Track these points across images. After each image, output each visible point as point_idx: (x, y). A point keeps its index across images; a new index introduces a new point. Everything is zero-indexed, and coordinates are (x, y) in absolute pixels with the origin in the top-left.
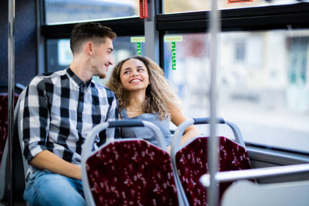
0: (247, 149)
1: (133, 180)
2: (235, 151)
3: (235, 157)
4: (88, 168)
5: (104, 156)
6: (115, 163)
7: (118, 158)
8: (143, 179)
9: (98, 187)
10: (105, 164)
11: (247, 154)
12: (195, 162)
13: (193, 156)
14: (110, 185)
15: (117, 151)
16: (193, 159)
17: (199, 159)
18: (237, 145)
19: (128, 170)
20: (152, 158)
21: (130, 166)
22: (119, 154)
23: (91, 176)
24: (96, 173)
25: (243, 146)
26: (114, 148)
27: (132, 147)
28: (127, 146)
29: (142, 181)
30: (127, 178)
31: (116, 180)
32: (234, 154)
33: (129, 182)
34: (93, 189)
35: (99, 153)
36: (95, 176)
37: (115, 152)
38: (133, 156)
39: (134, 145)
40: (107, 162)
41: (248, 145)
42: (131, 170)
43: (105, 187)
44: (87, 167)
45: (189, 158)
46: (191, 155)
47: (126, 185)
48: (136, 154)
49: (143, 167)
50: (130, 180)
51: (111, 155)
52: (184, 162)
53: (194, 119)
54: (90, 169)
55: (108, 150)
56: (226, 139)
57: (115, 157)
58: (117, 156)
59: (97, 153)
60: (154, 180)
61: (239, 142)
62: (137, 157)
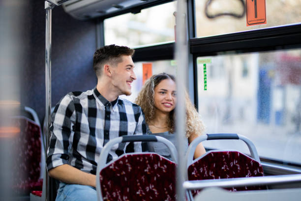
0: (261, 164)
1: (145, 191)
2: (248, 166)
4: (102, 179)
5: (116, 168)
6: (128, 174)
7: (131, 170)
8: (154, 190)
9: (110, 196)
10: (118, 175)
11: (261, 168)
12: (207, 175)
14: (122, 195)
15: (130, 164)
16: (206, 173)
18: (251, 160)
19: (141, 181)
20: (164, 171)
21: (143, 178)
22: (131, 167)
23: (104, 186)
24: (109, 183)
25: (258, 161)
26: (127, 161)
27: (144, 160)
28: (140, 159)
29: (154, 192)
30: (139, 189)
31: (128, 190)
32: (248, 168)
33: (141, 192)
34: (105, 198)
35: (113, 165)
36: (107, 186)
37: (128, 165)
38: (146, 169)
39: (146, 158)
40: (120, 173)
41: (262, 160)
42: (144, 181)
43: (117, 196)
44: (100, 178)
46: (203, 169)
47: (138, 195)
48: (149, 167)
49: (155, 179)
50: (142, 191)
51: (124, 167)
52: (196, 175)
53: (207, 135)
54: (104, 179)
55: (121, 162)
56: (240, 154)
57: (128, 169)
58: (130, 168)
59: (111, 165)
60: (165, 191)
61: (253, 157)
62: (149, 169)
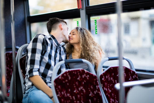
0: (136, 72)
1: (78, 90)
2: (130, 74)
3: (130, 76)
4: (55, 85)
5: (63, 78)
6: (69, 81)
7: (70, 79)
8: (83, 89)
9: (61, 94)
10: (64, 82)
11: (136, 75)
12: (110, 80)
13: (109, 77)
14: (67, 93)
15: (70, 75)
16: (109, 78)
17: (112, 78)
18: (131, 70)
19: (76, 85)
20: (88, 79)
21: (77, 83)
22: (70, 77)
23: (57, 89)
24: (59, 87)
26: (68, 74)
27: (77, 73)
28: (75, 72)
29: (83, 90)
30: (75, 89)
31: (70, 90)
32: (130, 75)
33: (76, 91)
34: (58, 95)
35: (61, 77)
36: (59, 89)
37: (69, 76)
38: (78, 78)
39: (78, 72)
40: (65, 81)
41: (137, 70)
42: (77, 85)
43: (64, 94)
44: (54, 84)
45: (107, 78)
46: (108, 76)
47: (75, 93)
48: (80, 77)
49: (83, 83)
50: (77, 90)
51: (67, 77)
52: (104, 80)
53: (109, 58)
54: (56, 84)
55: (65, 75)
56: (125, 67)
58: (70, 78)
59: (59, 77)
60: (89, 90)
61: (132, 69)
62: (80, 78)
